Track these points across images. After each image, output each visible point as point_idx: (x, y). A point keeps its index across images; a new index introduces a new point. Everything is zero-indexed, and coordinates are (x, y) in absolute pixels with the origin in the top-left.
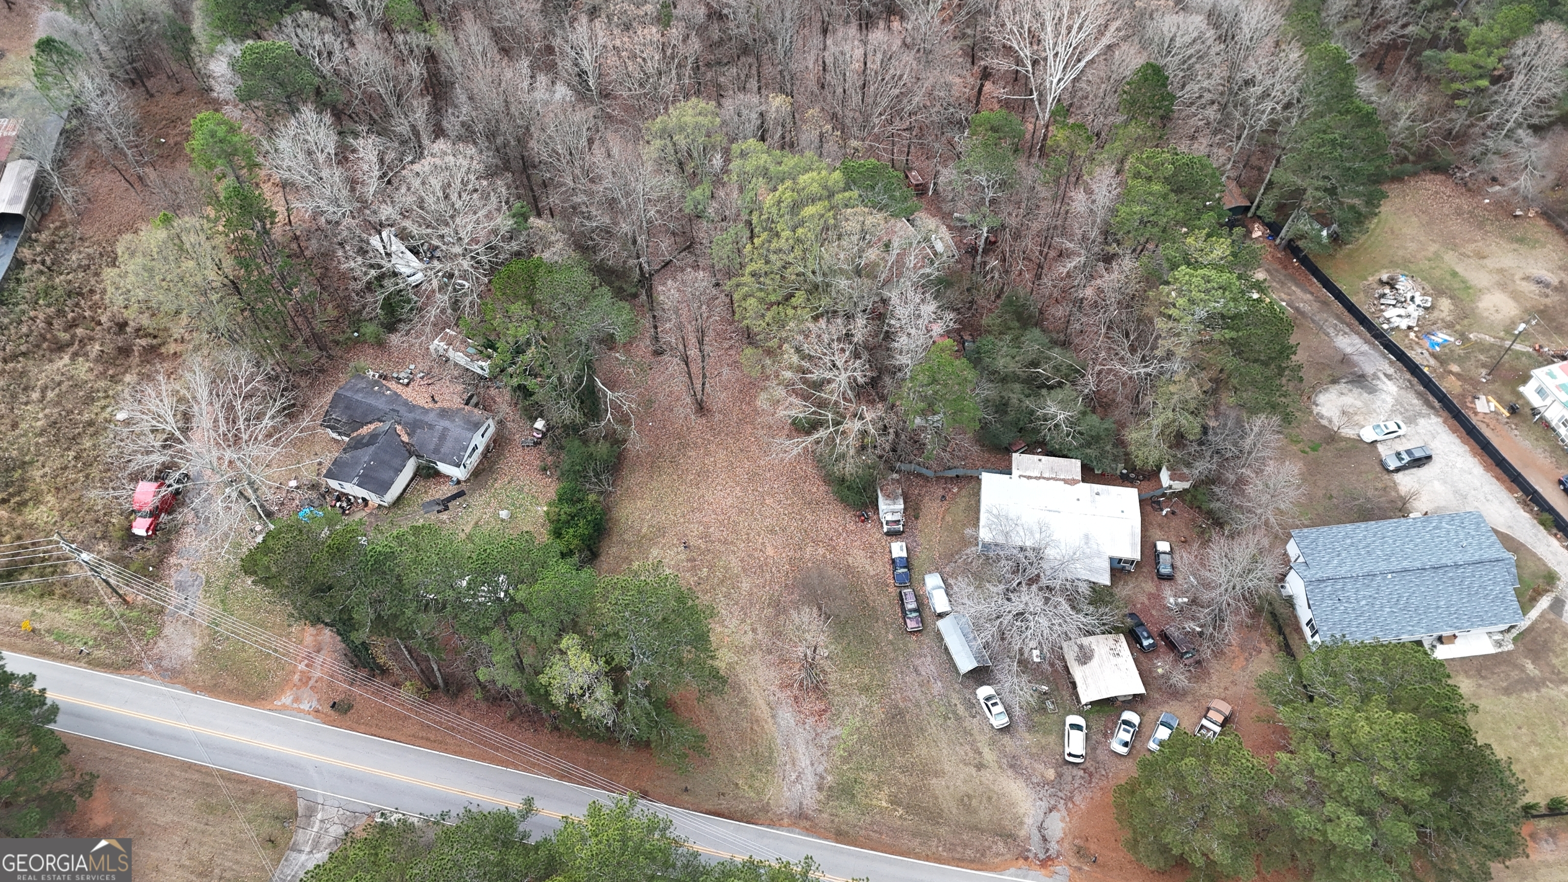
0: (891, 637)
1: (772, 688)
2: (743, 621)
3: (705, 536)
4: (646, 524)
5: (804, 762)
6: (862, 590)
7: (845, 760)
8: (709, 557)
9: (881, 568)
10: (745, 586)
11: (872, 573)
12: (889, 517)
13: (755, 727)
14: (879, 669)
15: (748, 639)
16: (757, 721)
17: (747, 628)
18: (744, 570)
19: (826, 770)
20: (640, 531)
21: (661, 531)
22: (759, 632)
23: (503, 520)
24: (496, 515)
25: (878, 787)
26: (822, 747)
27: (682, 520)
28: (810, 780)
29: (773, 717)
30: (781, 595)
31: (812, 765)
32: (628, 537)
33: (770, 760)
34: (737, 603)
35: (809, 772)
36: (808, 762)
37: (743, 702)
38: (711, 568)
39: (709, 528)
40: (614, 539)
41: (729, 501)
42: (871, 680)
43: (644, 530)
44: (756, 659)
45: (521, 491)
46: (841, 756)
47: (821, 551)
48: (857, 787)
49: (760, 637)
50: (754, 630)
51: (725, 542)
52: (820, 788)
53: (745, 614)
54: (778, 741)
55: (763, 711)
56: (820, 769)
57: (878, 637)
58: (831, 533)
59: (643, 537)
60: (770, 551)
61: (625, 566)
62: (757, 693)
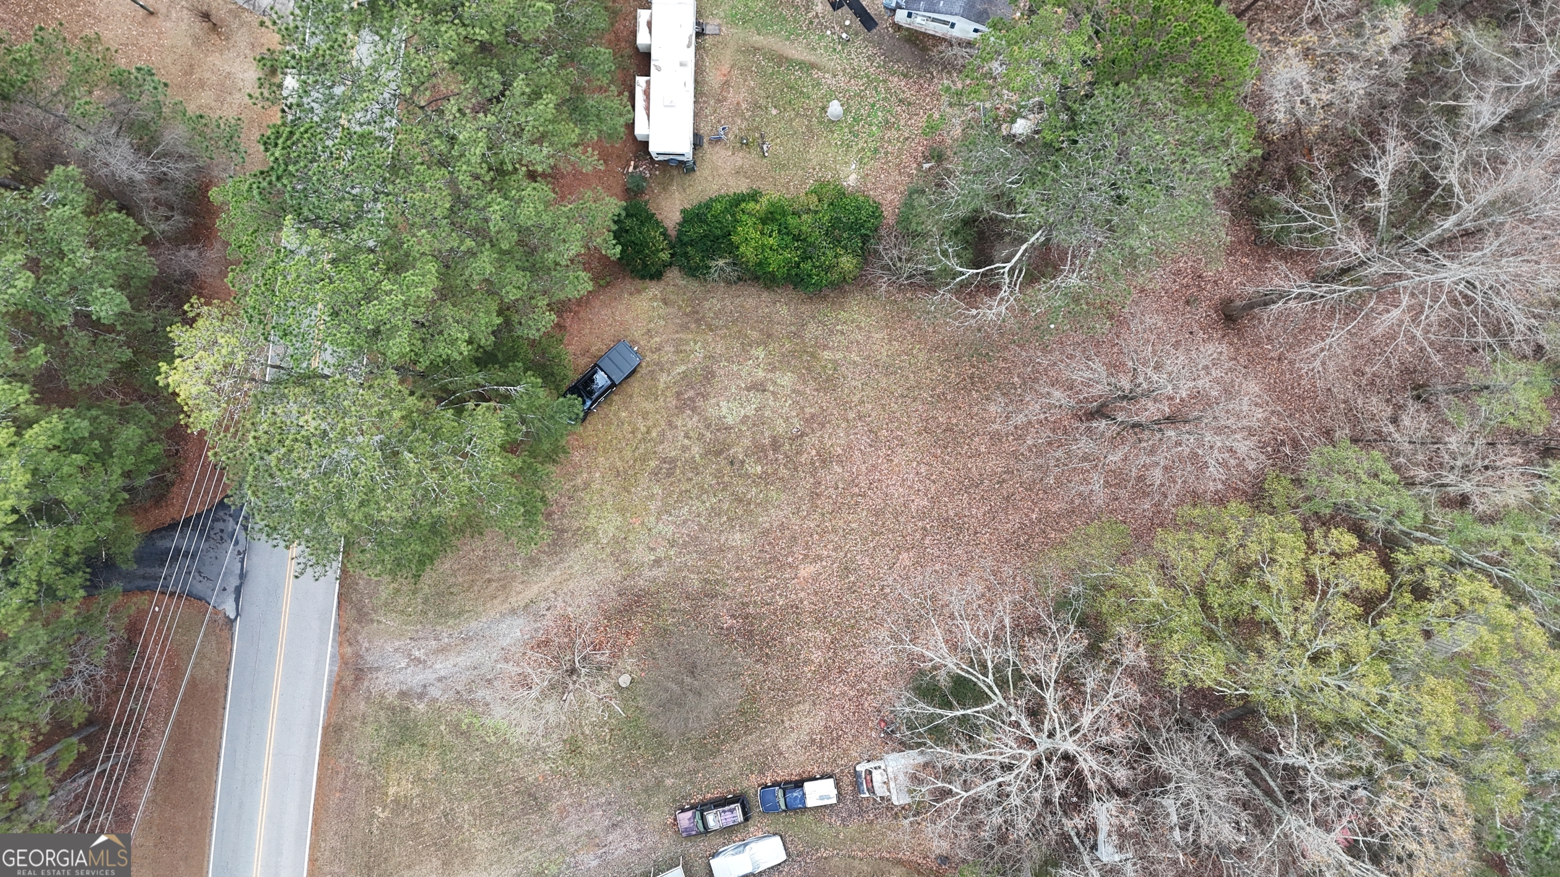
0: (669, 782)
1: (560, 604)
2: (672, 543)
3: (825, 459)
4: (839, 355)
5: (443, 666)
6: (748, 731)
7: (455, 727)
8: (783, 472)
9: (792, 759)
10: (737, 538)
11: (783, 746)
12: (877, 777)
13: (494, 585)
14: (612, 767)
15: (640, 554)
16: (504, 587)
17: (660, 553)
18: (766, 533)
19: (435, 700)
20: (825, 347)
21: (828, 384)
22: (656, 572)
23: (824, 109)
24: (831, 95)
25: (418, 779)
26: (470, 691)
27: (852, 415)
28: (415, 678)
29: (513, 612)
30: (727, 598)
31: (440, 680)
32: (812, 330)
33: (443, 615)
34: (703, 529)
35: (428, 676)
36: (442, 673)
37: (533, 562)
38: (764, 478)
39: (840, 462)
40: (803, 308)
41: (897, 492)
42: (591, 757)
43: (826, 354)
44: (609, 573)
45: (887, 125)
46: (460, 721)
47: (817, 656)
48: (415, 747)
49: (647, 573)
50: (657, 562)
51: (815, 495)
52: (403, 695)
53: (685, 545)
54: (473, 624)
55: (521, 595)
56: (434, 692)
57: (667, 761)
58: (853, 670)
59: (813, 355)
60: (806, 571)
61: (755, 335)
62: (548, 581)
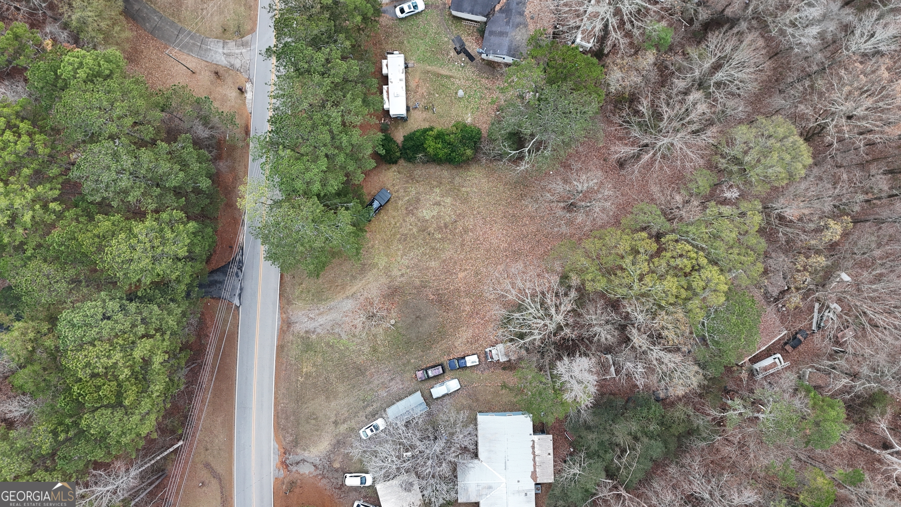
0: (412, 361)
1: (365, 294)
2: (408, 267)
3: (466, 231)
4: (469, 189)
5: (322, 320)
6: (442, 339)
7: (328, 344)
8: (450, 237)
9: (460, 349)
10: (433, 264)
11: (456, 344)
12: (494, 352)
13: (339, 287)
14: (390, 356)
15: (395, 272)
16: (343, 288)
17: (403, 271)
18: (444, 261)
19: (319, 334)
20: (463, 186)
21: (465, 201)
22: (402, 279)
23: (456, 93)
24: (459, 88)
25: (314, 365)
26: (333, 329)
27: (475, 212)
28: (311, 325)
29: (347, 297)
30: (430, 288)
31: (320, 325)
32: (457, 180)
33: (320, 300)
34: (419, 261)
35: (316, 324)
36: (321, 323)
37: (354, 278)
38: (442, 239)
39: (472, 231)
40: (453, 171)
41: (495, 241)
42: (381, 353)
43: (464, 189)
44: (384, 280)
45: (482, 98)
46: (329, 341)
47: (468, 308)
48: (312, 353)
49: (399, 279)
50: (402, 275)
51: (463, 245)
52: (307, 332)
53: (413, 267)
54: (332, 303)
55: (350, 291)
56: (319, 330)
57: (411, 352)
58: (482, 313)
59: (458, 190)
60: (461, 275)
61: (435, 183)
62: (360, 285)
